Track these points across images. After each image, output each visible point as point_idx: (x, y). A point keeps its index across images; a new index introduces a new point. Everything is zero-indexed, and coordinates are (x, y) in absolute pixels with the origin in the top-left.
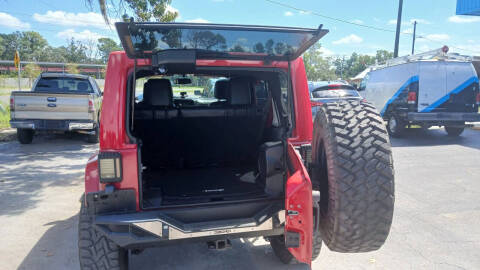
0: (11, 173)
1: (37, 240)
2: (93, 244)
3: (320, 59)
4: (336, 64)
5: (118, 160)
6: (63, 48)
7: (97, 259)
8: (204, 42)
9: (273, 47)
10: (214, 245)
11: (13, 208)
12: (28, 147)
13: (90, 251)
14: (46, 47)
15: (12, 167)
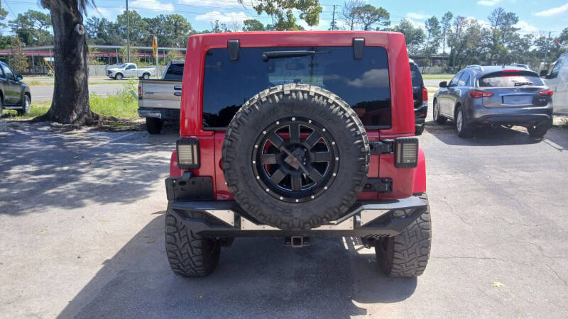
0: (134, 163)
1: (142, 227)
2: (178, 231)
3: (517, 37)
4: (539, 44)
5: (195, 147)
6: (207, 32)
7: (181, 246)
8: (362, 18)
9: (452, 22)
10: (289, 240)
11: (128, 196)
12: (157, 137)
13: (175, 237)
14: (190, 31)
15: (136, 157)
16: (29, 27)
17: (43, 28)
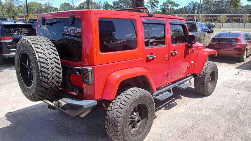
16: (167, 7)
17: (172, 7)
